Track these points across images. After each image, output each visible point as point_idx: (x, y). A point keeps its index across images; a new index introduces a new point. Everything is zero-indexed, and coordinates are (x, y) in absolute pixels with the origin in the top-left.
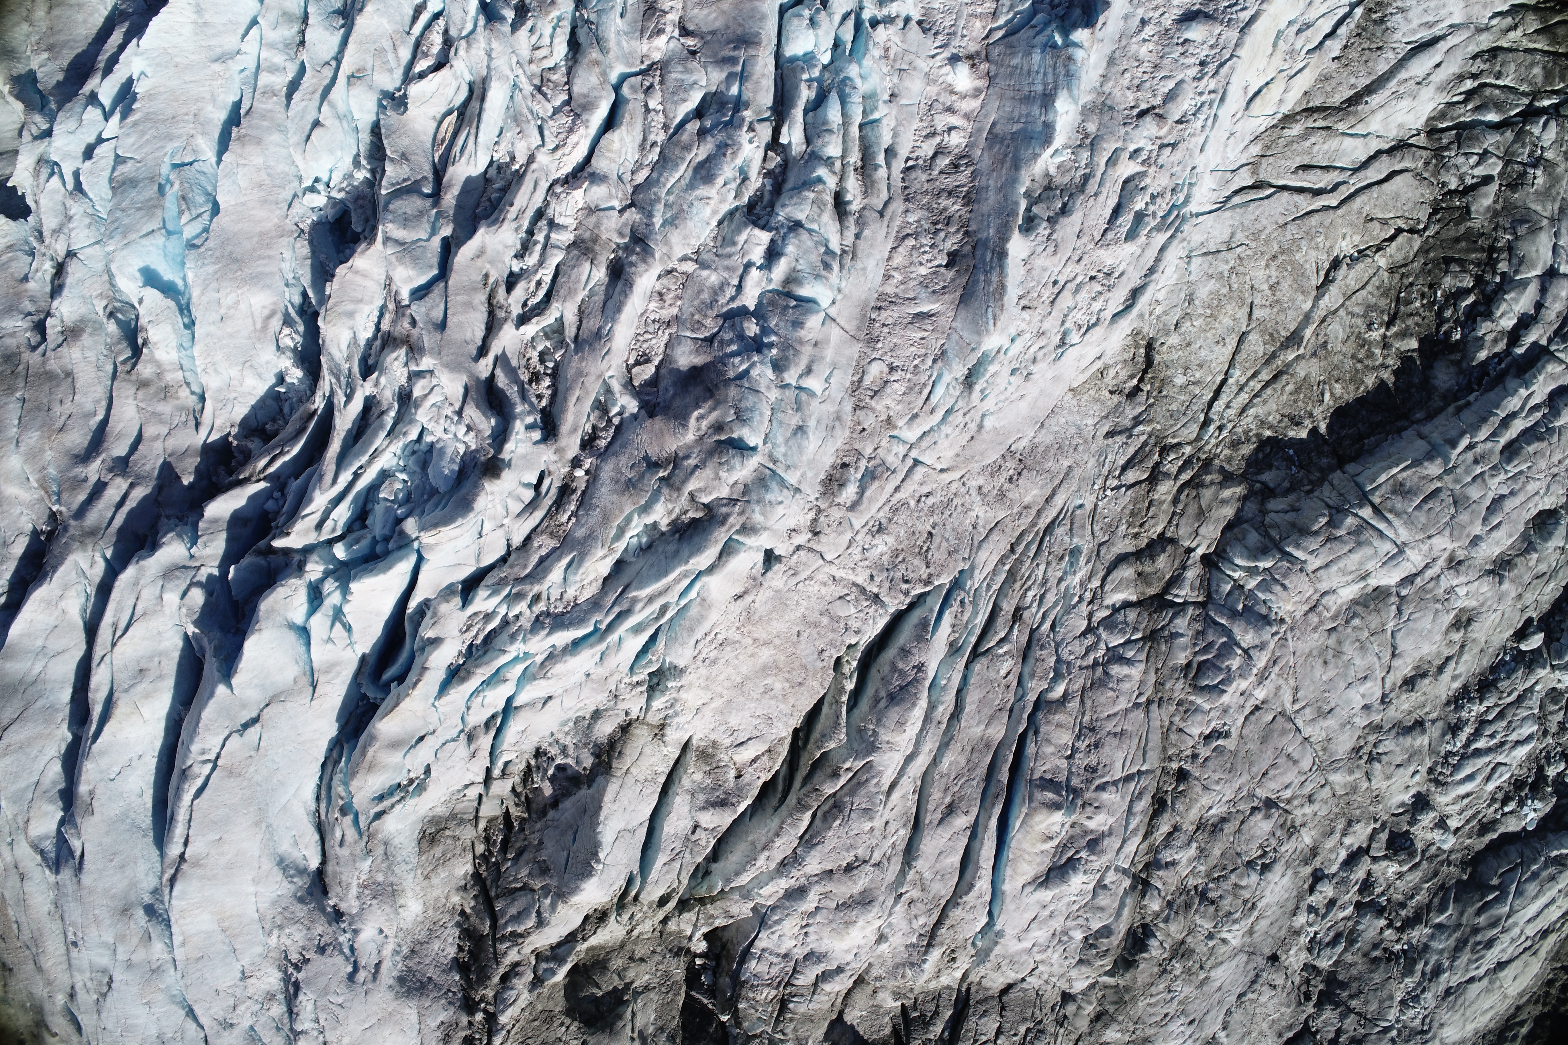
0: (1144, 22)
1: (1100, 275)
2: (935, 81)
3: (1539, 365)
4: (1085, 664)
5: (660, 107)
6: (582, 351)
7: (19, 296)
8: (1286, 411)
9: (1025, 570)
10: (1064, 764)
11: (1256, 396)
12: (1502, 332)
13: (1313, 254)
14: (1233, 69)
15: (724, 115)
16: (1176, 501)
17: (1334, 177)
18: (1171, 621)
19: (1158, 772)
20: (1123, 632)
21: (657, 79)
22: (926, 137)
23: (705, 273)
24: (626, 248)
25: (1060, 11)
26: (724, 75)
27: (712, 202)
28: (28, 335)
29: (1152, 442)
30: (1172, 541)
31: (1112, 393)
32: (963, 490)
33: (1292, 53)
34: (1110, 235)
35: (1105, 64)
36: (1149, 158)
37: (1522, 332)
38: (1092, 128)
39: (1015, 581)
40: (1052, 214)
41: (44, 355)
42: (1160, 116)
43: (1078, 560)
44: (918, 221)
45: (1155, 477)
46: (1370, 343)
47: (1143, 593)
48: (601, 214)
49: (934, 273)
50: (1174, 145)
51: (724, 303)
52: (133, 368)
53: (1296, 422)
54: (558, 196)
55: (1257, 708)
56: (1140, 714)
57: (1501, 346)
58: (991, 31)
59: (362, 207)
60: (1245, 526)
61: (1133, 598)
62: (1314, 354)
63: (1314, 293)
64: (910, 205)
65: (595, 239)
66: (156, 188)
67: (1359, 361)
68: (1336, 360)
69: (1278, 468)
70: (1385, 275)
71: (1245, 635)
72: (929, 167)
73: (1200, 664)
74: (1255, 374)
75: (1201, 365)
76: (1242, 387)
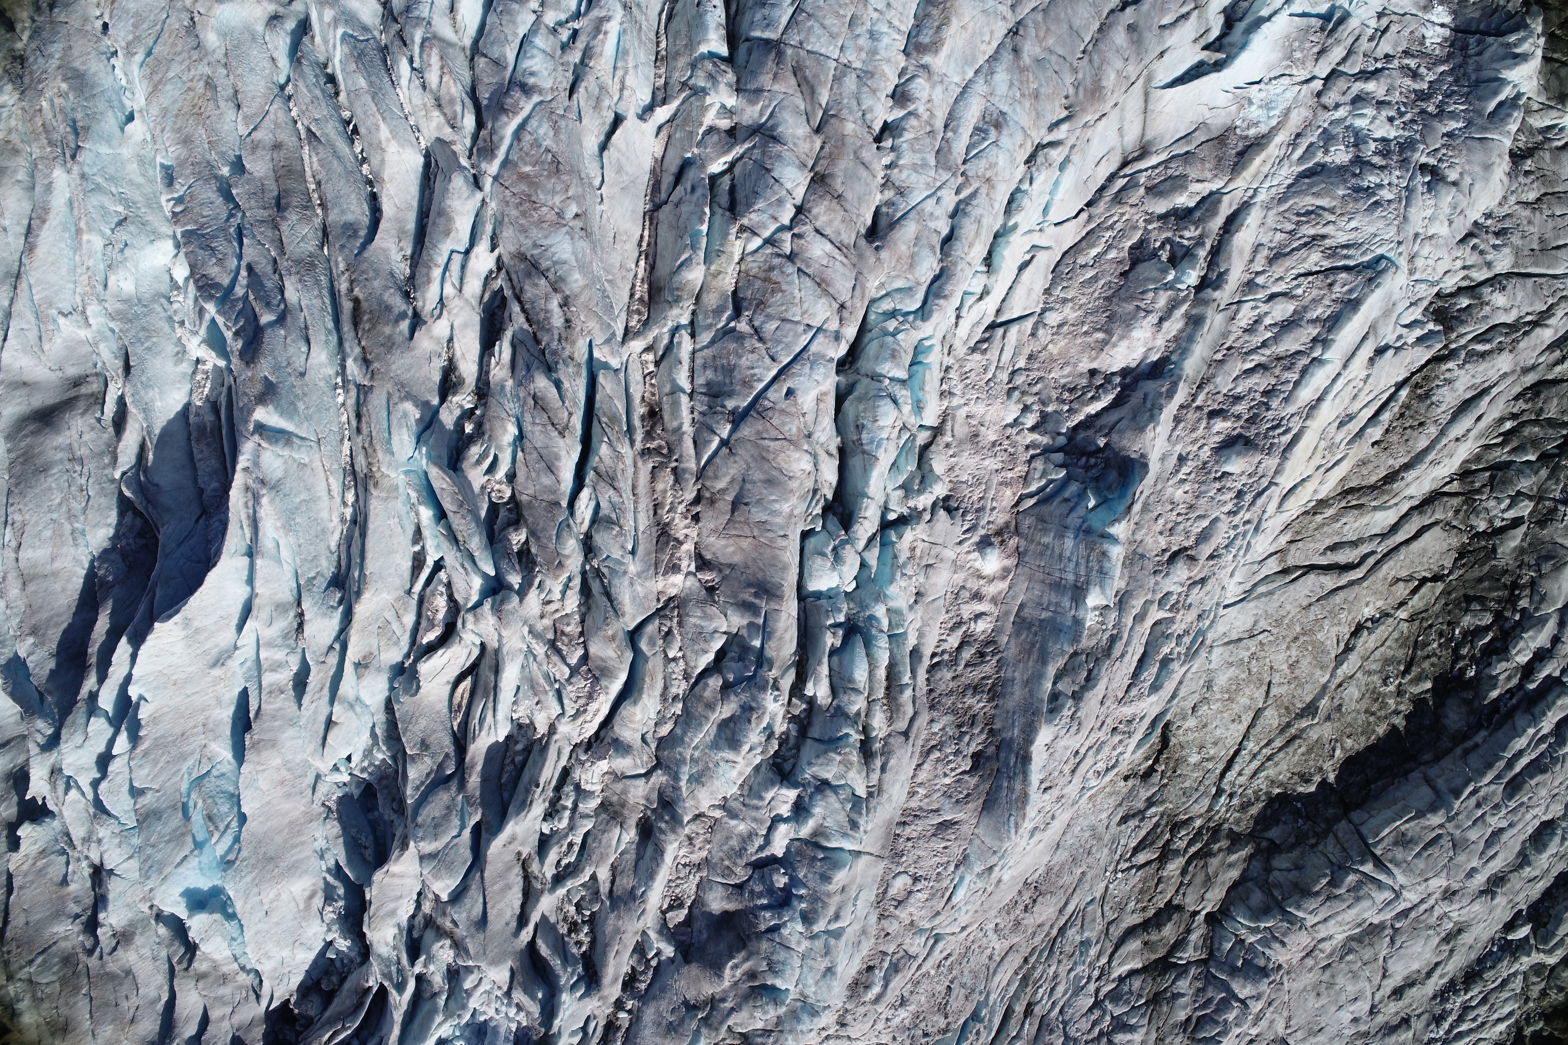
0: (1182, 459)
2: (962, 567)
3: (1550, 698)
4: (1090, 1037)
5: (680, 654)
6: (618, 908)
7: (62, 899)
8: (1296, 770)
9: (1036, 975)
11: (1269, 758)
12: (1516, 668)
13: (1336, 629)
14: (1270, 498)
15: (746, 668)
16: (1184, 872)
17: (1365, 549)
18: (1173, 982)
20: (1127, 1002)
21: (675, 620)
22: (952, 628)
23: (733, 823)
24: (654, 811)
25: (1094, 472)
26: (745, 622)
27: (738, 767)
28: (81, 938)
29: (1163, 822)
30: (1179, 908)
31: (1126, 778)
32: (981, 934)
33: (1332, 447)
34: (1134, 692)
36: (1178, 602)
37: (1537, 665)
39: (1027, 985)
40: (1077, 688)
41: (101, 958)
42: (1192, 559)
43: (1087, 951)
44: (943, 729)
45: (1165, 855)
46: (1385, 695)
47: (1148, 960)
48: (628, 782)
49: (958, 781)
50: (1203, 581)
51: (752, 852)
52: (189, 965)
53: (1305, 779)
54: (582, 763)
57: (1515, 681)
58: (1021, 499)
59: (387, 787)
60: (1250, 884)
61: (1140, 966)
62: (1328, 718)
63: (1333, 665)
64: (935, 713)
65: (623, 805)
66: (180, 815)
67: (1373, 714)
68: (1349, 719)
69: (1285, 823)
70: (1406, 625)
71: (1243, 990)
72: (954, 662)
73: (1199, 1018)
74: (1269, 742)
75: (1215, 743)
76: (1255, 755)
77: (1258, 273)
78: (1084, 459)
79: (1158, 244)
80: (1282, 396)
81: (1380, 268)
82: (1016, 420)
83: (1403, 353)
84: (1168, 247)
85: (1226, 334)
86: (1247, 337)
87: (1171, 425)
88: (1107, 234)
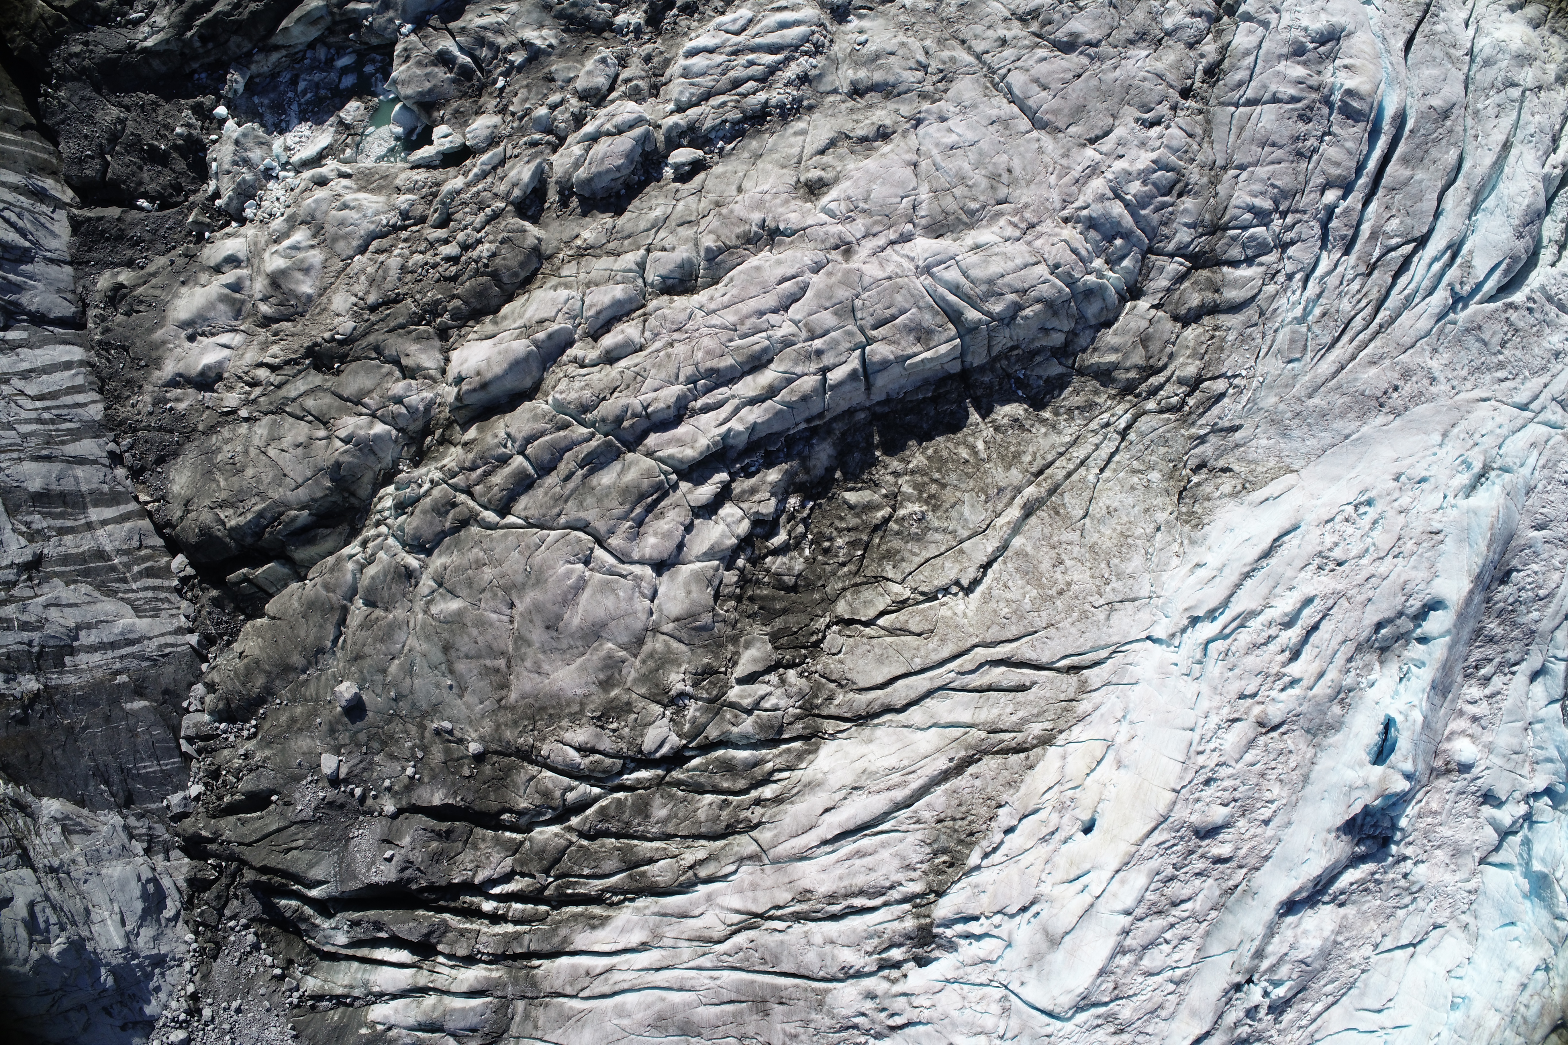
1: (1332, 565)
2: (1485, 746)
3: (700, 459)
4: (1298, 216)
8: (1028, 435)
10: (1334, 129)
11: (1063, 454)
12: (741, 500)
13: (1014, 597)
14: (1179, 778)
17: (978, 681)
18: (1192, 241)
19: (1213, 101)
20: (1252, 238)
22: (1498, 693)
29: (1192, 417)
30: (1177, 318)
31: (1227, 471)
32: (1456, 383)
33: (1065, 809)
35: (1311, 776)
36: (1273, 682)
37: (714, 501)
38: (1336, 709)
42: (1260, 725)
44: (1528, 613)
45: (1195, 383)
46: (918, 501)
47: (1214, 272)
49: (1525, 565)
50: (1242, 697)
53: (1016, 422)
55: (1092, 141)
56: (1238, 158)
57: (744, 485)
60: (1094, 321)
61: (1225, 269)
62: (1001, 490)
63: (1007, 554)
64: (1533, 627)
67: (935, 481)
68: (971, 483)
69: (1040, 377)
70: (890, 575)
71: (1117, 209)
72: (1500, 666)
73: (1168, 193)
74: (1069, 475)
75: (1133, 488)
76: (1082, 463)
77: (1172, 994)
80: (1161, 877)
82: (1415, 868)
85: (1207, 935)
86: (1187, 933)
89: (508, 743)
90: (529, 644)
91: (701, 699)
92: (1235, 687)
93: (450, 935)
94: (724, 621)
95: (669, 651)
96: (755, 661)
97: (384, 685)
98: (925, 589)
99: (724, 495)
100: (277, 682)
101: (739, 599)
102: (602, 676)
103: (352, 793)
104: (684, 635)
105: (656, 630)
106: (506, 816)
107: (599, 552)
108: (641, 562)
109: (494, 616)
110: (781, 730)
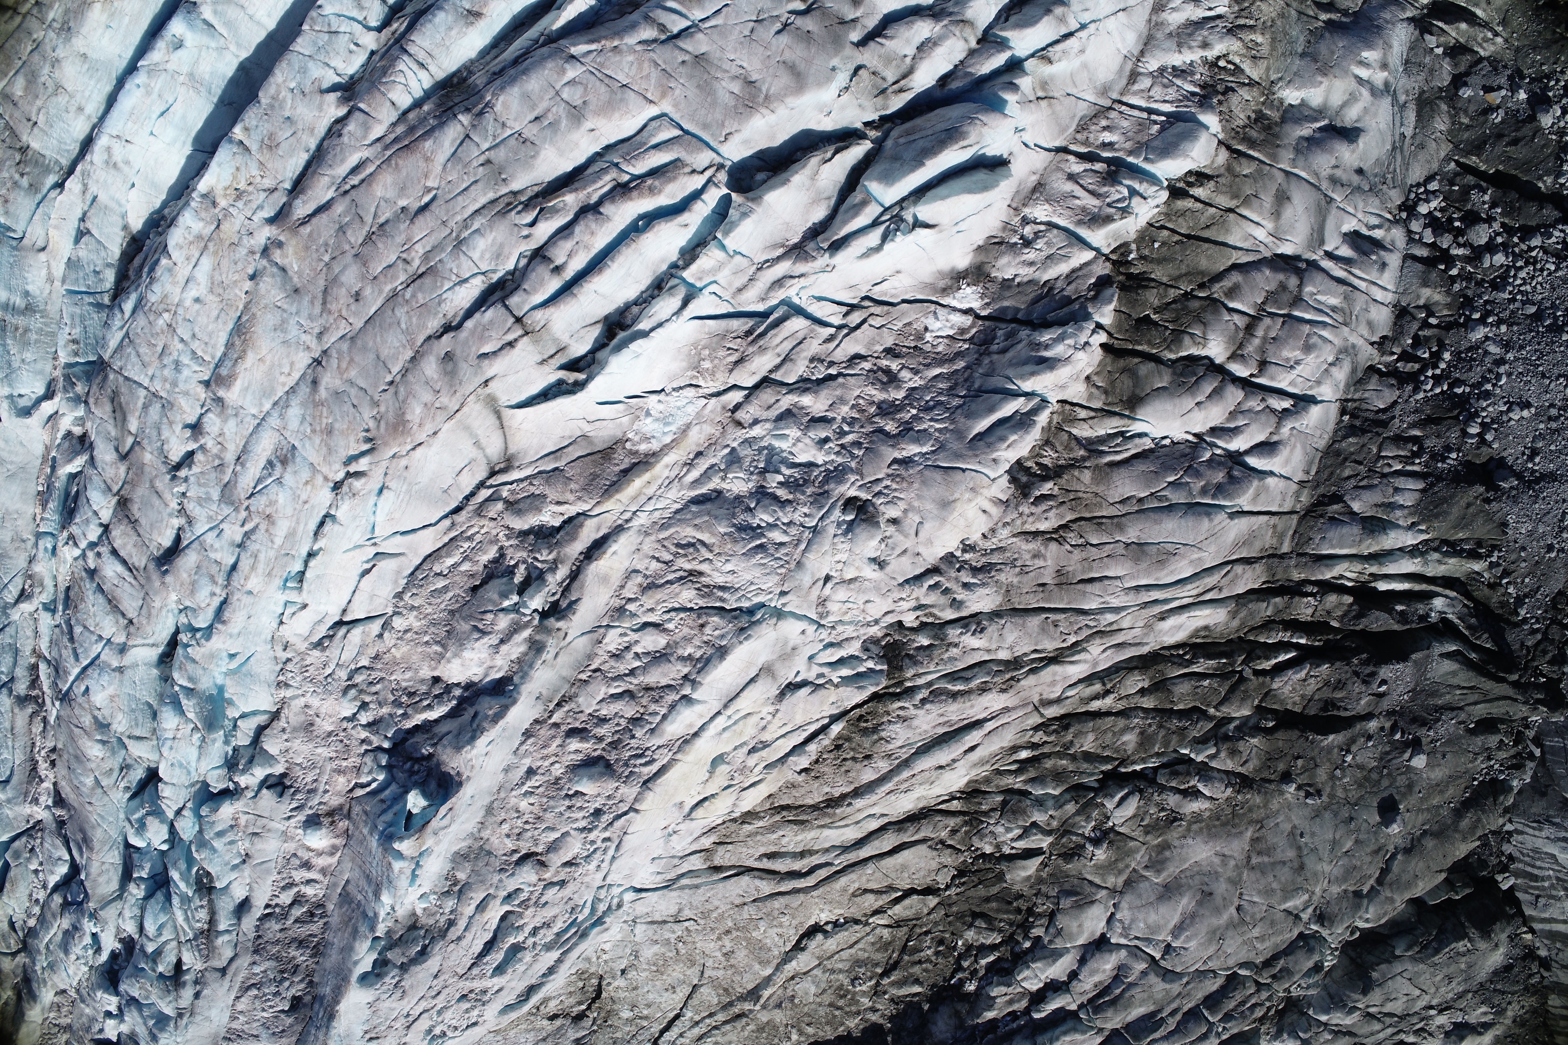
0: (530, 773)
1: (472, 996)
2: (293, 838)
5: (40, 868)
11: (715, 1028)
12: (1021, 994)
13: (776, 930)
14: (629, 822)
17: (815, 860)
21: (37, 841)
22: (283, 889)
23: (83, 1005)
25: (417, 778)
31: (552, 1020)
33: (743, 770)
34: (475, 971)
35: (482, 813)
36: (529, 899)
37: (1048, 996)
38: (461, 876)
40: (406, 960)
42: (544, 863)
44: (264, 972)
46: (855, 994)
49: (276, 1017)
50: (562, 883)
51: (94, 1032)
57: (1018, 1007)
58: (354, 787)
62: (777, 1006)
63: (777, 961)
64: (257, 958)
67: (839, 1009)
68: (806, 1009)
70: (886, 931)
72: (285, 916)
74: (711, 1015)
75: (649, 1006)
76: (697, 1023)
77: (630, 600)
78: (409, 764)
79: (512, 563)
80: (648, 727)
81: (754, 619)
82: (355, 714)
83: (822, 692)
84: (522, 567)
85: (590, 657)
86: (612, 663)
87: (519, 739)
88: (466, 545)
89: (1259, 792)
90: (1230, 881)
91: (1078, 835)
92: (567, 891)
93: (1340, 613)
94: (1048, 897)
95: (1103, 876)
96: (1024, 868)
97: (1358, 830)
98: (857, 927)
99: (1038, 998)
100: (1449, 822)
101: (1030, 911)
102: (1167, 853)
103: (1403, 733)
104: (1088, 889)
105: (1113, 891)
106: (1271, 724)
107: (1158, 956)
108: (1119, 946)
109: (1256, 899)
110: (1004, 803)
